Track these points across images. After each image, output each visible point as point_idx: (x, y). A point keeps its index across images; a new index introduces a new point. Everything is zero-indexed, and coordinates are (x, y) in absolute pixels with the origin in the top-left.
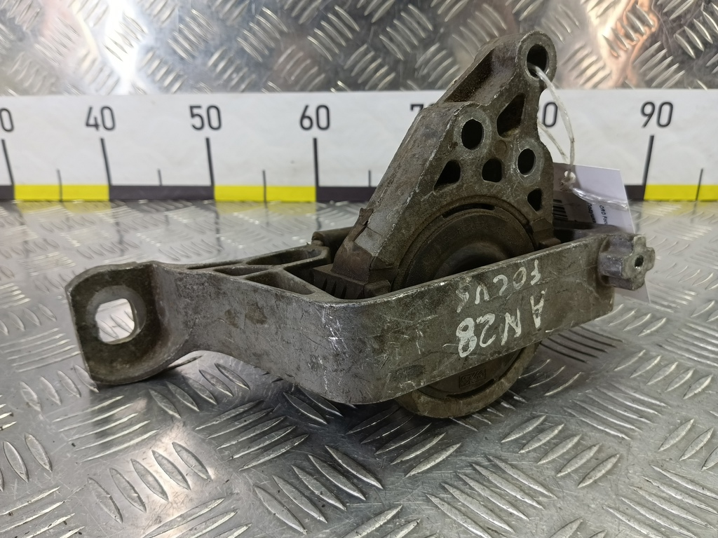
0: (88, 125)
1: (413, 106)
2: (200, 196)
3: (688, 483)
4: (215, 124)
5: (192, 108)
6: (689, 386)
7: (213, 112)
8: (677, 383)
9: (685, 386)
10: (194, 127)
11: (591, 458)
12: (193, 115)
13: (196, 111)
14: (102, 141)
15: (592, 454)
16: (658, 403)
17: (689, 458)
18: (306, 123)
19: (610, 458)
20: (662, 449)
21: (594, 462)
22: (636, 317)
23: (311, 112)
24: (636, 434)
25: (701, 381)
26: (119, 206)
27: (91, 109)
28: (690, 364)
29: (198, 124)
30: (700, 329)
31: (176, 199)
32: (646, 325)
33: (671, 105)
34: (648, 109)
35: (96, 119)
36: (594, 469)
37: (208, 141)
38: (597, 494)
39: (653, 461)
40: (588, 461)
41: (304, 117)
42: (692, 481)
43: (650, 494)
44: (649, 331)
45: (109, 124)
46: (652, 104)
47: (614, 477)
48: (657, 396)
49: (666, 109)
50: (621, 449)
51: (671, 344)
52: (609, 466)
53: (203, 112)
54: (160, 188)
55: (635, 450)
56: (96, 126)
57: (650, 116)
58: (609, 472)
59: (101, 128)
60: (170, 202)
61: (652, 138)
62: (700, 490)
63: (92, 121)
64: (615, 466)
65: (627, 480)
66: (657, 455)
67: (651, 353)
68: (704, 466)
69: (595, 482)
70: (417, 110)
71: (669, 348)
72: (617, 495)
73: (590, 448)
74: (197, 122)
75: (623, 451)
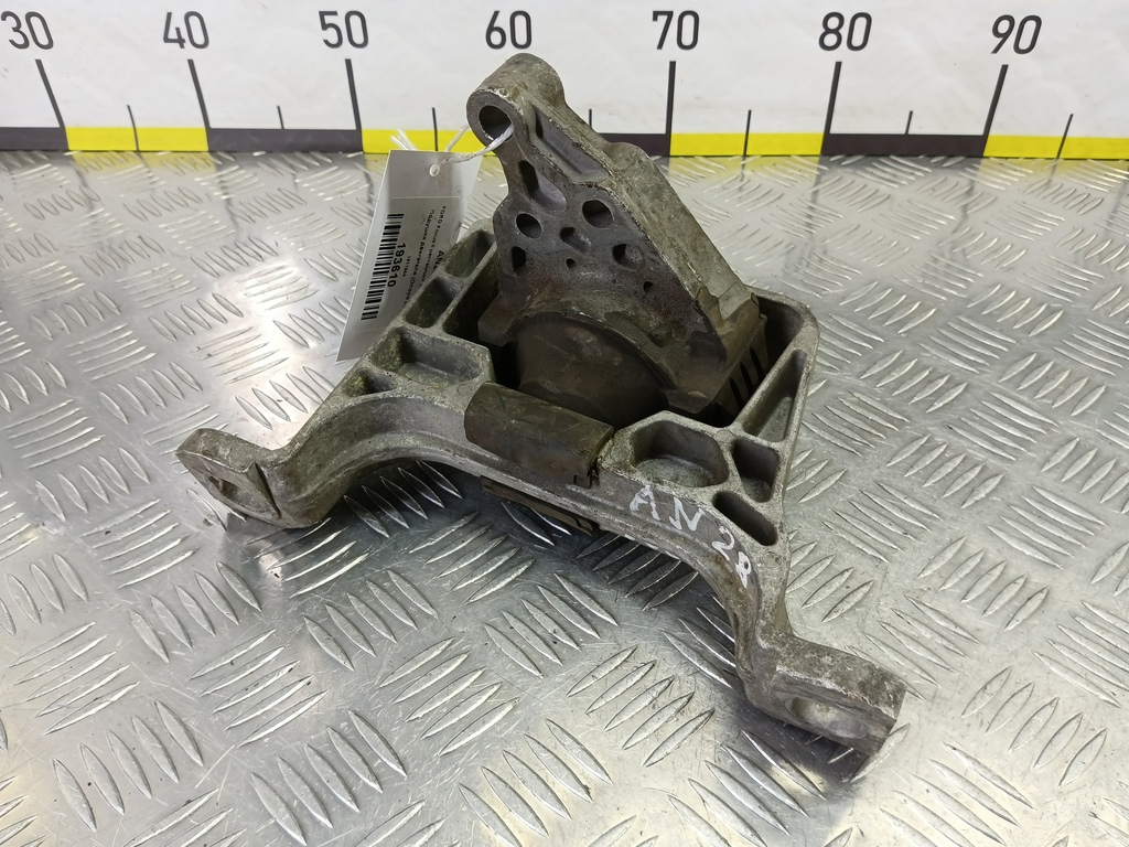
0: (167, 40)
1: (656, 15)
2: (340, 146)
3: (941, 619)
4: (358, 39)
5: (322, 14)
6: (972, 489)
7: (355, 21)
8: (958, 484)
9: (967, 490)
10: (326, 42)
11: (842, 586)
12: (325, 26)
13: (328, 19)
14: (191, 63)
15: (843, 581)
16: (930, 513)
17: (951, 588)
18: (496, 38)
19: (862, 586)
20: (922, 576)
21: (845, 591)
22: (929, 381)
23: (503, 22)
24: (896, 555)
25: (987, 483)
26: (226, 164)
27: (169, 15)
28: (981, 456)
29: (334, 39)
30: (1006, 400)
31: (306, 150)
32: (939, 394)
33: (1038, 20)
34: (1004, 27)
35: (178, 30)
36: (841, 601)
37: (348, 63)
38: (842, 631)
39: (909, 591)
40: (837, 589)
41: (491, 29)
42: (945, 617)
43: (898, 631)
44: (941, 405)
45: (199, 39)
46: (1011, 19)
47: (863, 610)
48: (930, 503)
49: (1031, 26)
50: (876, 575)
51: (964, 426)
52: (859, 595)
53: (340, 21)
54: (282, 132)
55: (892, 575)
56: (181, 41)
57: (1005, 36)
58: (858, 604)
59: (188, 44)
60: (298, 154)
61: (1005, 68)
62: (953, 628)
63: (173, 35)
64: (866, 595)
65: (877, 614)
66: (915, 583)
67: (937, 439)
68: (964, 598)
69: (842, 615)
70: (662, 19)
71: (960, 432)
72: (863, 632)
73: (842, 573)
74: (332, 35)
75: (877, 577)
